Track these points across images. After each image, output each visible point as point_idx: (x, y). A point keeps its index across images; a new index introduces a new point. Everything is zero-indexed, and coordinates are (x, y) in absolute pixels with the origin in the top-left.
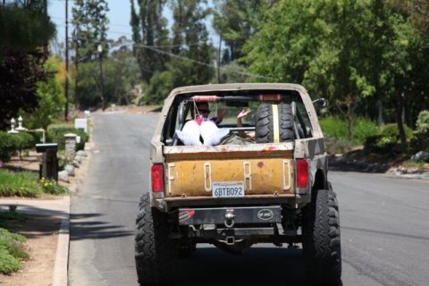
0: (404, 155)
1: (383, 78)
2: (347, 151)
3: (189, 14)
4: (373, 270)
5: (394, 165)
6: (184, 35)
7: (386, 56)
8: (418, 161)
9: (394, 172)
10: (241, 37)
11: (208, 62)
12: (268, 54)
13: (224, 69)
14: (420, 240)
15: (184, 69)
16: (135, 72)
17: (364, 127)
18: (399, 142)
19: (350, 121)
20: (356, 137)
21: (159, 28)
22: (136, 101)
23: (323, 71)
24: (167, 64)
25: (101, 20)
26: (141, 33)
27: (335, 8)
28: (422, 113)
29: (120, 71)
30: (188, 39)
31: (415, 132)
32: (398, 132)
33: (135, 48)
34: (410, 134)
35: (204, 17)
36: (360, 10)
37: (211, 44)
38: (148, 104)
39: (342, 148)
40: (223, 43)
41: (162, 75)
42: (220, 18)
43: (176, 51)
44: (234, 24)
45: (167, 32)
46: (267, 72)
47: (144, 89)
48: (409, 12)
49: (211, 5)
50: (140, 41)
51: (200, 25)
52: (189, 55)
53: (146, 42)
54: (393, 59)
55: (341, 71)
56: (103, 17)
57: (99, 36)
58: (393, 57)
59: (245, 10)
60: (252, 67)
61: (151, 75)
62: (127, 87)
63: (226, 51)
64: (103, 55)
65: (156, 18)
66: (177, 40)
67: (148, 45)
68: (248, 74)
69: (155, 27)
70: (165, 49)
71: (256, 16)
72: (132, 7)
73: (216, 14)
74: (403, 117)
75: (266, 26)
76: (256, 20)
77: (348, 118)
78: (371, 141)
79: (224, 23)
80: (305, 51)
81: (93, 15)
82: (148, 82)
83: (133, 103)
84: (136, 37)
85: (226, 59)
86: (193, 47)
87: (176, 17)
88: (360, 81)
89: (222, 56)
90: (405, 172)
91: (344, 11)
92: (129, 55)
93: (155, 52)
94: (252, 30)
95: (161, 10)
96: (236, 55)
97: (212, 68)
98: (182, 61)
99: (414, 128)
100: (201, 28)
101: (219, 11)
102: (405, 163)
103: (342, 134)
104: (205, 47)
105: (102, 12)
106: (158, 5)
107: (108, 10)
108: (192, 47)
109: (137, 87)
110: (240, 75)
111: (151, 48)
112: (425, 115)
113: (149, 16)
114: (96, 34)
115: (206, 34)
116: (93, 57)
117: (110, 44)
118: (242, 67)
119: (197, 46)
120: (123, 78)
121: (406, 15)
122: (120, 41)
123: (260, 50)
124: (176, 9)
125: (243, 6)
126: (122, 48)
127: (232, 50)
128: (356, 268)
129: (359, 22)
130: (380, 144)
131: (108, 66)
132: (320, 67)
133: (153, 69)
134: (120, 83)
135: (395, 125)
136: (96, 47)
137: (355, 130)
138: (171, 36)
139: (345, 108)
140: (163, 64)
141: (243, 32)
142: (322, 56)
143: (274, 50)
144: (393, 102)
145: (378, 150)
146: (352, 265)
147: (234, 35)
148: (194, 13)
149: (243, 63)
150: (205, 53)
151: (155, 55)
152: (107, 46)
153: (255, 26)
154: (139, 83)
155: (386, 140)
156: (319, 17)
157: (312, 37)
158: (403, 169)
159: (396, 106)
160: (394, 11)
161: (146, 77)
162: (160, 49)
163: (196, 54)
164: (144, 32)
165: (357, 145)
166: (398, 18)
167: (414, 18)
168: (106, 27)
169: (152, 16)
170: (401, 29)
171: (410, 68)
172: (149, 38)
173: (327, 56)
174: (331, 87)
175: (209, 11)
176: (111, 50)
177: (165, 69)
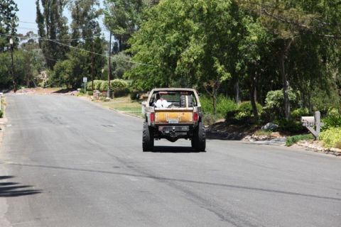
0: (256, 126)
1: (238, 66)
2: (212, 123)
3: (85, 14)
4: (232, 217)
5: (248, 134)
6: (81, 31)
7: (241, 48)
8: (267, 130)
9: (248, 139)
10: (128, 33)
11: (101, 53)
12: (149, 45)
13: (114, 58)
14: (268, 192)
15: (82, 59)
16: (40, 61)
17: (225, 104)
18: (252, 115)
19: (214, 99)
20: (219, 112)
21: (60, 25)
22: (42, 84)
23: (192, 60)
24: (67, 54)
25: (12, 18)
26: (45, 29)
27: (201, 10)
28: (269, 93)
29: (29, 60)
30: (84, 34)
31: (265, 108)
32: (251, 108)
33: (40, 41)
34: (261, 109)
35: (96, 16)
36: (220, 12)
37: (103, 38)
38: (52, 86)
39: (208, 121)
40: (113, 37)
41: (64, 63)
42: (110, 18)
43: (74, 44)
44: (121, 22)
45: (67, 28)
46: (149, 60)
47: (49, 74)
48: (258, 14)
49: (102, 6)
50: (44, 35)
51: (94, 22)
52: (85, 47)
53: (49, 37)
54: (246, 51)
55: (206, 60)
56: (13, 16)
57: (10, 32)
58: (246, 49)
59: (130, 11)
60: (136, 56)
61: (54, 63)
62: (35, 73)
63: (116, 44)
64: (14, 47)
65: (58, 17)
66: (75, 35)
67: (51, 38)
68: (134, 62)
69: (57, 24)
70: (66, 42)
71: (139, 16)
72: (38, 8)
73: (106, 14)
74: (255, 96)
75: (147, 23)
76: (139, 19)
77: (212, 97)
78: (230, 115)
79: (113, 21)
80: (178, 43)
81: (5, 14)
82: (52, 69)
83: (40, 86)
84: (41, 32)
85: (116, 50)
86: (89, 41)
87: (74, 16)
88: (220, 68)
89: (112, 48)
90: (257, 140)
91: (208, 13)
92: (36, 47)
93: (57, 44)
94: (136, 27)
95: (61, 10)
96: (123, 47)
97: (104, 58)
98: (80, 51)
99: (264, 104)
100: (95, 25)
101: (109, 12)
102: (256, 132)
103: (208, 109)
104: (99, 40)
105: (13, 12)
106: (59, 7)
107: (17, 10)
108: (87, 41)
109: (42, 73)
110: (127, 63)
111: (54, 41)
112: (272, 94)
113: (52, 15)
114: (7, 30)
115: (99, 30)
116: (5, 48)
117: (19, 38)
118: (128, 56)
119: (91, 40)
120: (31, 65)
121: (255, 16)
122: (28, 35)
123: (142, 43)
124: (74, 10)
125: (129, 8)
126: (29, 41)
127: (120, 43)
128: (219, 215)
129: (219, 22)
130: (237, 117)
131: (18, 56)
132: (190, 57)
133: (56, 58)
134: (29, 69)
135: (250, 102)
136: (8, 40)
137: (218, 107)
138: (70, 31)
139: (210, 89)
140: (64, 54)
141: (129, 28)
142: (191, 47)
143: (154, 42)
144: (247, 84)
145: (236, 122)
146: (216, 213)
147: (122, 31)
148: (89, 13)
149: (129, 53)
150: (98, 45)
151: (58, 47)
152: (17, 40)
153: (139, 24)
154: (44, 70)
155: (242, 114)
156: (188, 17)
157: (184, 32)
158: (255, 136)
159: (249, 87)
160: (246, 14)
161: (50, 65)
162: (61, 42)
163: (91, 46)
164: (48, 28)
165: (220, 118)
166: (249, 19)
167: (263, 18)
168: (16, 24)
169: (54, 15)
170: (251, 28)
171: (259, 58)
172: (53, 33)
173: (195, 48)
174: (198, 73)
175: (100, 12)
176: (21, 43)
177: (66, 58)
